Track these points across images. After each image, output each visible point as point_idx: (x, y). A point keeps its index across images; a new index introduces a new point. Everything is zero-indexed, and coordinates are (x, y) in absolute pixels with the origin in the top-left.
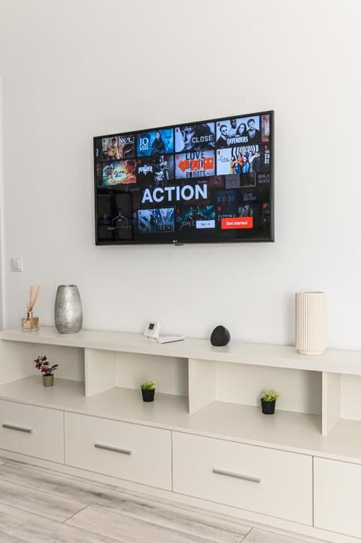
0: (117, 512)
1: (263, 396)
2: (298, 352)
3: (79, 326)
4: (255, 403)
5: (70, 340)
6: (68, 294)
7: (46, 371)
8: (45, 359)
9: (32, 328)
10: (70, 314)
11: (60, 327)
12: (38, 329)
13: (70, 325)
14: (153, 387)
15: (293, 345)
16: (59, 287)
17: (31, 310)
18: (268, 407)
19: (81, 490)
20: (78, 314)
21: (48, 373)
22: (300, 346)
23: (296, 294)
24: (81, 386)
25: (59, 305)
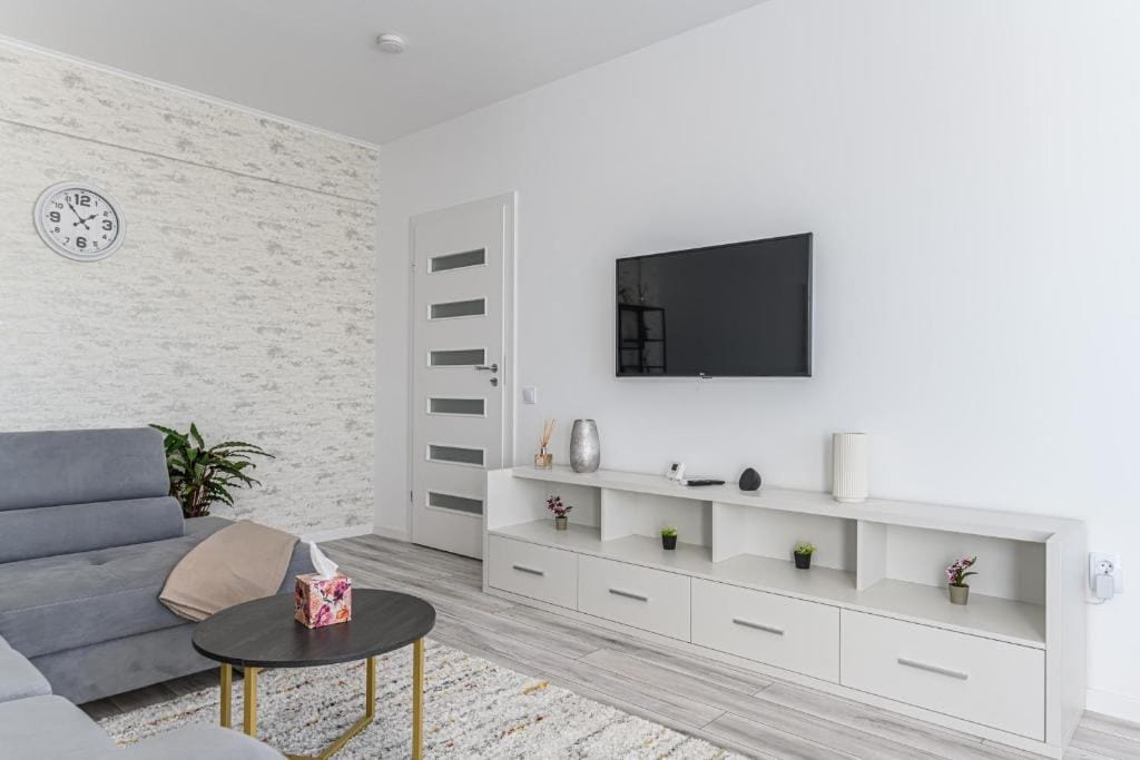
0: (631, 656)
1: (798, 549)
2: (835, 499)
3: (596, 465)
4: (788, 557)
5: (586, 479)
6: (586, 429)
7: (558, 513)
8: (558, 499)
9: (545, 465)
10: (587, 451)
11: (576, 465)
12: (551, 468)
13: (586, 463)
14: (674, 534)
15: (829, 493)
16: (576, 422)
17: (544, 446)
18: (802, 560)
19: (593, 635)
20: (595, 452)
21: (561, 515)
22: (837, 493)
23: (834, 435)
24: (597, 531)
25: (575, 440)
